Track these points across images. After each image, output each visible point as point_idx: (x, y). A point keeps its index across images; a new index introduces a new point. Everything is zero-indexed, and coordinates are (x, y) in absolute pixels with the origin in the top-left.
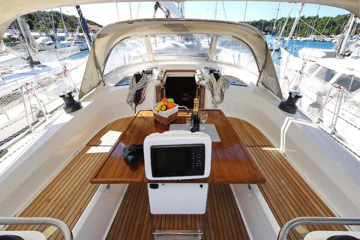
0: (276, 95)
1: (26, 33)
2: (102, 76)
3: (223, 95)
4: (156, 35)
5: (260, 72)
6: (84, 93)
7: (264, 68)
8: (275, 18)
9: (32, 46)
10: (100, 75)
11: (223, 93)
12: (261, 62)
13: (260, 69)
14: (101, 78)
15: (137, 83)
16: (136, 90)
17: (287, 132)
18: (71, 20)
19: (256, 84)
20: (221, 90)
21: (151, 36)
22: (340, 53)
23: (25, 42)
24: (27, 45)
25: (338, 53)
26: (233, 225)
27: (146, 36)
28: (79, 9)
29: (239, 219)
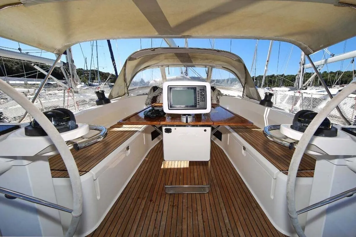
0: (257, 100)
1: (73, 72)
2: (127, 89)
3: (219, 101)
4: (169, 66)
5: (244, 87)
6: (113, 97)
7: (245, 83)
8: (254, 76)
9: (75, 80)
10: (126, 88)
11: (218, 99)
12: (243, 80)
13: (244, 85)
14: (126, 91)
15: (154, 92)
16: (153, 96)
17: (268, 117)
18: (106, 75)
19: (242, 96)
20: (217, 98)
21: (165, 66)
22: (300, 88)
23: (71, 78)
24: (71, 80)
25: (298, 88)
26: (235, 184)
27: (162, 66)
28: (114, 62)
29: (240, 180)
